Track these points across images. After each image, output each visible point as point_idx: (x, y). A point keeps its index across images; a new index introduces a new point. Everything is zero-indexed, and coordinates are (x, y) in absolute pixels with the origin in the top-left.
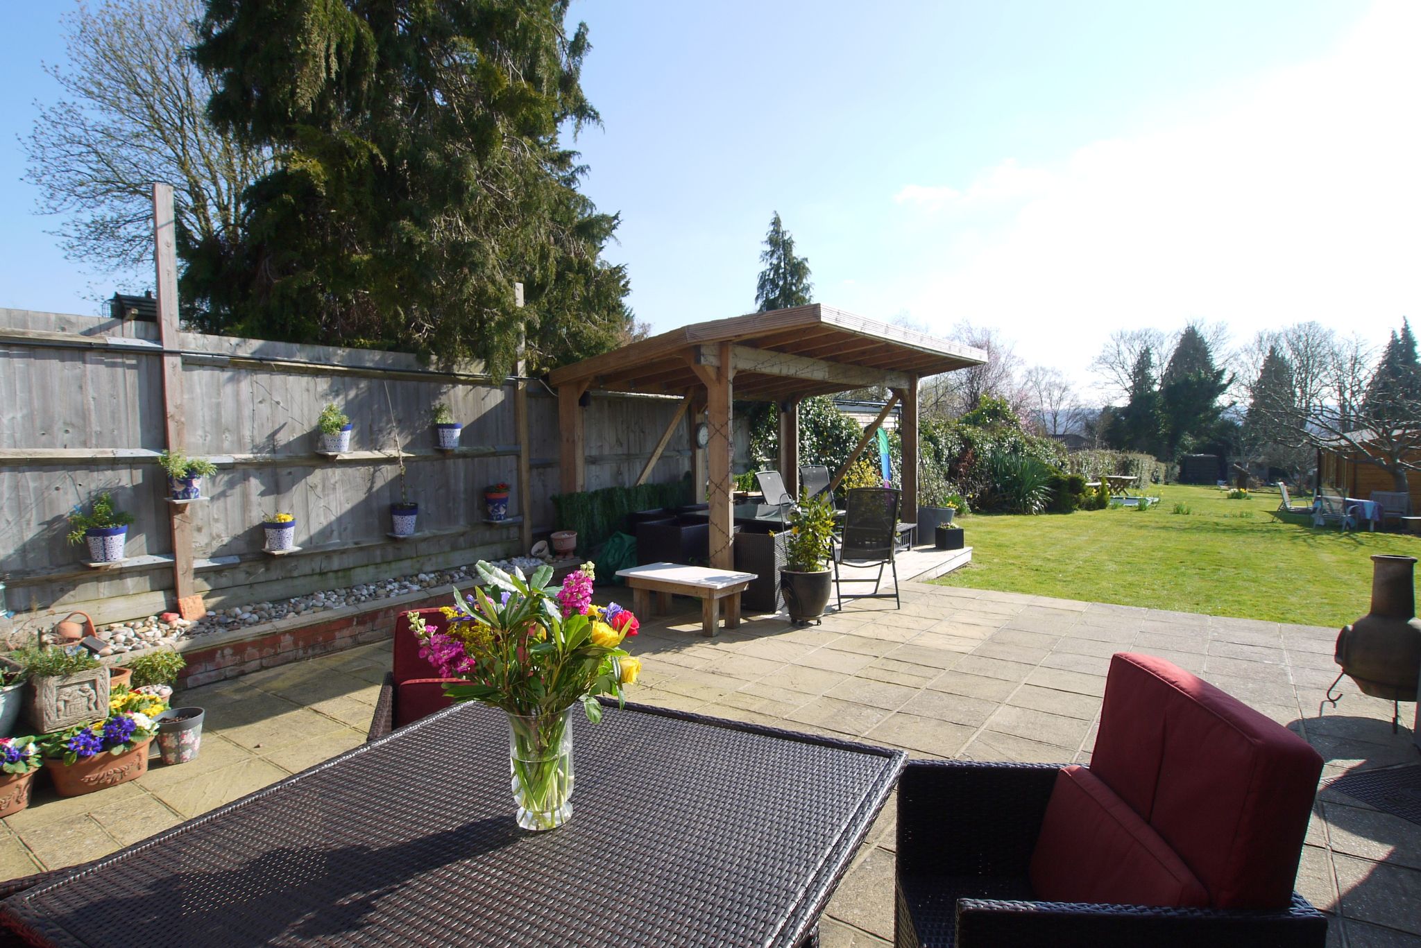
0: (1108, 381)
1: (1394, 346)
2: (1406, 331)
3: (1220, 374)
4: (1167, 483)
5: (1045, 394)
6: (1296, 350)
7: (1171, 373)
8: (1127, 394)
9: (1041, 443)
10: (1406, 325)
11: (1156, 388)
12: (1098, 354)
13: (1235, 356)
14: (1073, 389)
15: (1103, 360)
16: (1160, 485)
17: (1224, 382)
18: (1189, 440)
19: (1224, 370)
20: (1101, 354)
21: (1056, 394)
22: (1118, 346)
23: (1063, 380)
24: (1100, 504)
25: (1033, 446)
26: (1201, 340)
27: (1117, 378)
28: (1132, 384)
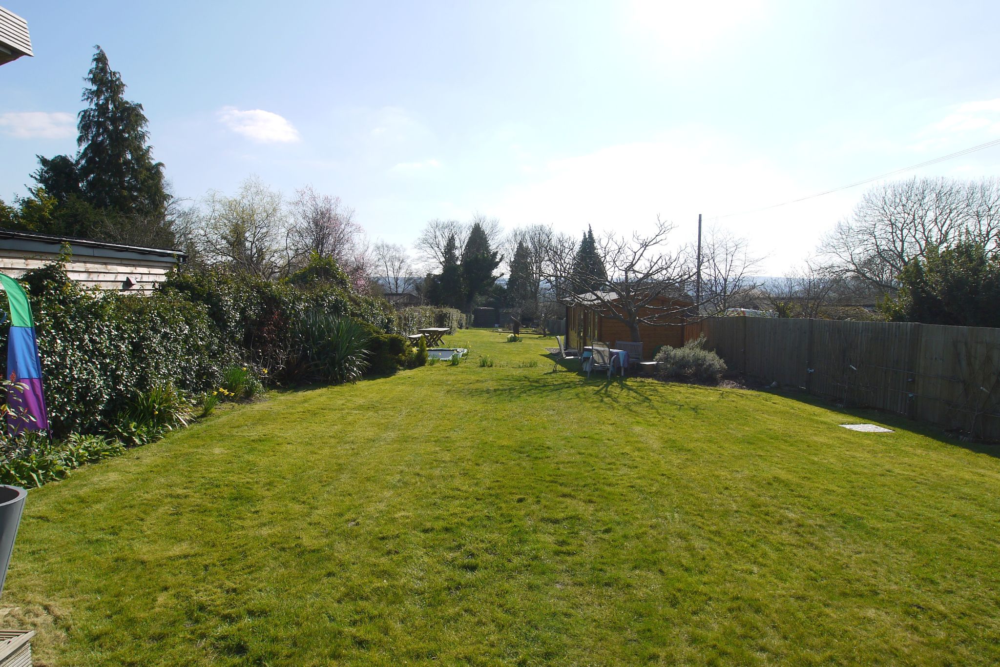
0: (429, 256)
1: (585, 241)
2: (590, 232)
3: (495, 254)
4: (467, 328)
5: (389, 264)
6: (533, 243)
7: (467, 253)
8: (441, 266)
9: (366, 302)
10: (590, 229)
11: (459, 263)
12: (422, 236)
13: (503, 244)
14: (408, 261)
15: (425, 241)
16: (463, 330)
17: (497, 260)
18: (480, 299)
19: (497, 252)
20: (424, 237)
21: (397, 264)
22: (435, 232)
23: (401, 255)
24: (419, 361)
25: (358, 304)
26: (483, 232)
27: (435, 254)
28: (444, 260)
